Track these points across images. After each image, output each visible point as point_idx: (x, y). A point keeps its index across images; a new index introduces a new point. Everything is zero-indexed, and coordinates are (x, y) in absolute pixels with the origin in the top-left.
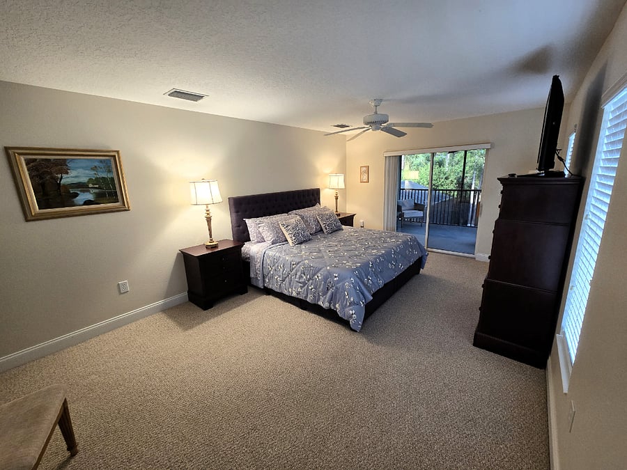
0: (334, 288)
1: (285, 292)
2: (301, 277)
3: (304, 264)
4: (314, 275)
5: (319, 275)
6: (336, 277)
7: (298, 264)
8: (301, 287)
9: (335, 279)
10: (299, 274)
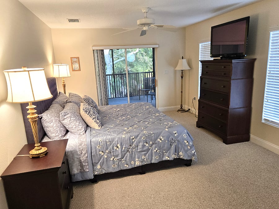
0: (176, 142)
1: (127, 167)
2: (144, 146)
3: (144, 135)
4: (156, 139)
5: (161, 138)
6: (175, 133)
7: (137, 136)
8: (145, 155)
9: (176, 135)
10: (141, 144)
